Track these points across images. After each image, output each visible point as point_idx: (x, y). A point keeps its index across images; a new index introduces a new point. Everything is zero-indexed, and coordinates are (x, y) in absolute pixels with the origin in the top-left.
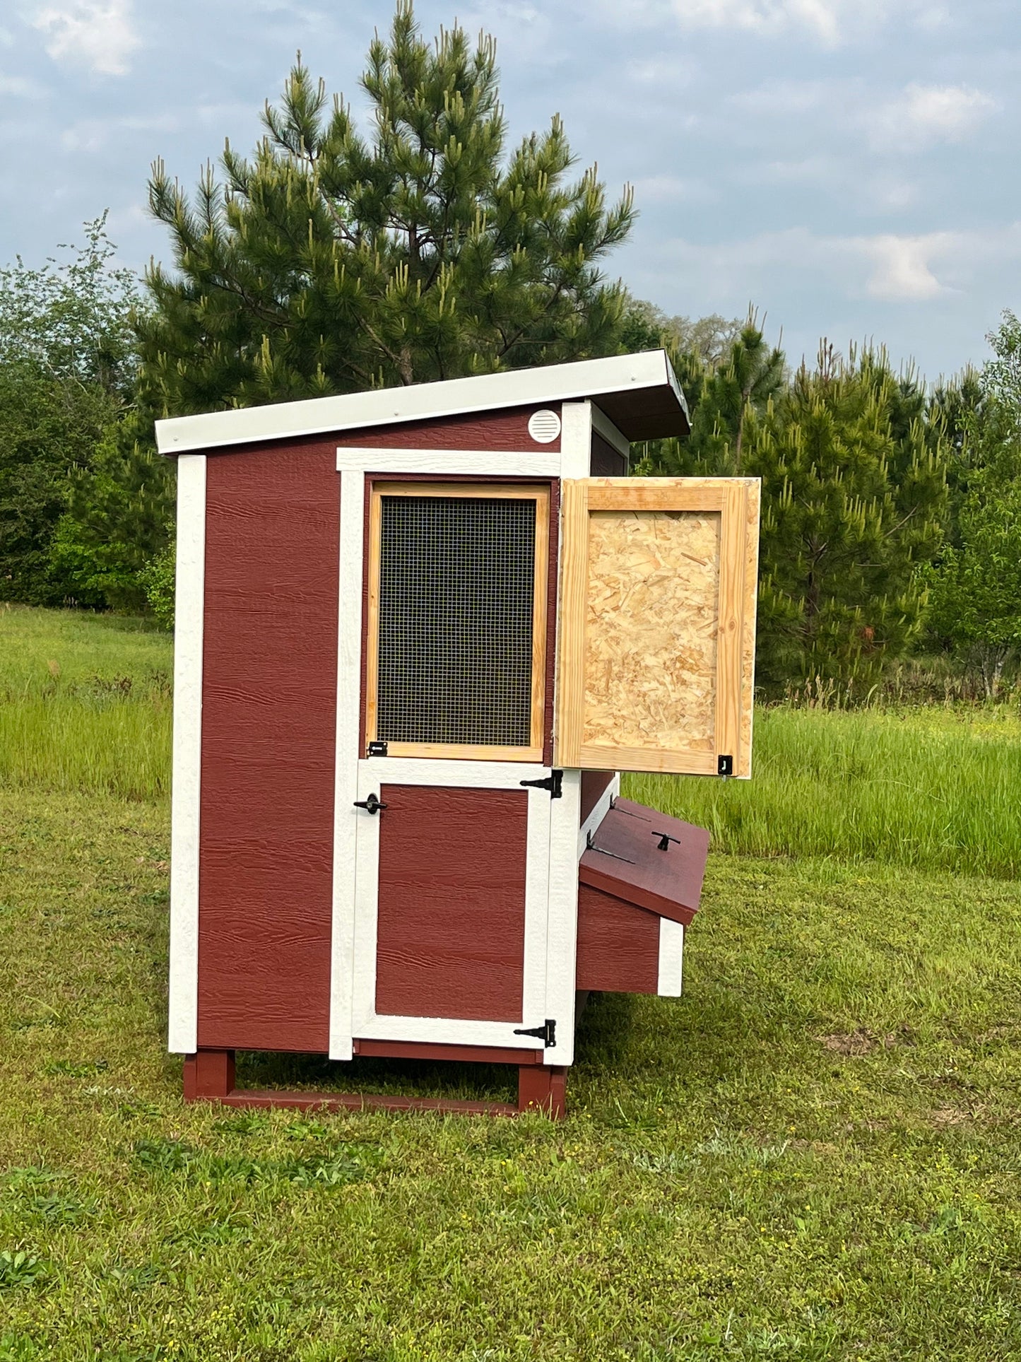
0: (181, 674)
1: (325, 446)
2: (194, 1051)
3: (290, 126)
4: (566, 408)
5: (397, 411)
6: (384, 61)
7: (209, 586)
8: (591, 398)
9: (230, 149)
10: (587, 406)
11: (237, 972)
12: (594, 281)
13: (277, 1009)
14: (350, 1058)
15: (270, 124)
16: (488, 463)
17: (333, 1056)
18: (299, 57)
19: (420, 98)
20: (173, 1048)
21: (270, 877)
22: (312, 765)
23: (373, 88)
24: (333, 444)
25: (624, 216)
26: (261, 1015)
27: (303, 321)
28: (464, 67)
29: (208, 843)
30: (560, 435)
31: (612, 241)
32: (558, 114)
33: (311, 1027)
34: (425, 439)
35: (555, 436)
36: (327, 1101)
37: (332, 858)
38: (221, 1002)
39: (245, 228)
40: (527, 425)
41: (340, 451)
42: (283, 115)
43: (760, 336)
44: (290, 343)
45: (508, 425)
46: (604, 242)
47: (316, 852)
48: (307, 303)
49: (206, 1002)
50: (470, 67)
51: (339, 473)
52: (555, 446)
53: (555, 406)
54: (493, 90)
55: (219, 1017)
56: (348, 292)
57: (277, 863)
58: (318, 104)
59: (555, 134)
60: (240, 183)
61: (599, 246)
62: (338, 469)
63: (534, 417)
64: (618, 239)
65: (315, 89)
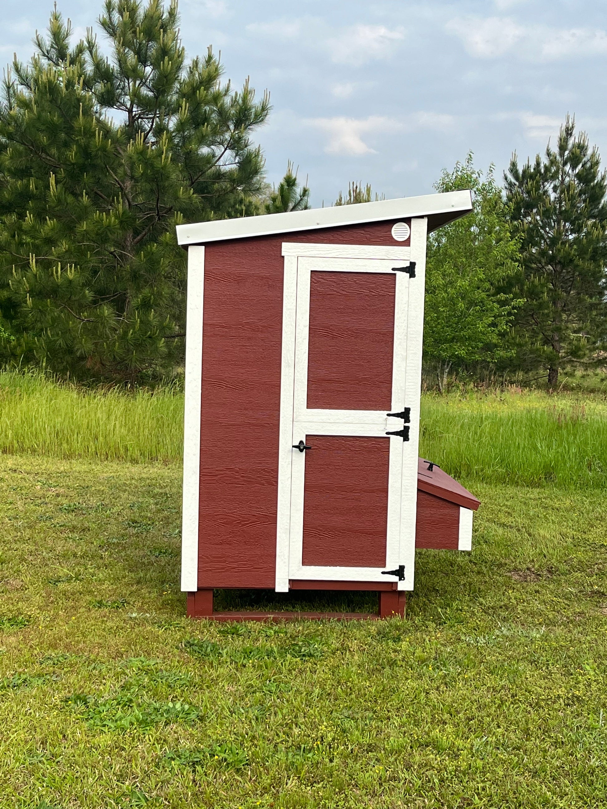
0: (190, 373)
1: (274, 242)
2: (195, 589)
3: (52, 47)
4: (413, 222)
5: (318, 222)
6: (113, 10)
7: (205, 322)
8: (428, 216)
9: (17, 60)
10: (426, 220)
11: (221, 544)
12: (246, 146)
13: (245, 565)
14: (287, 591)
15: (39, 45)
16: (369, 252)
17: (277, 590)
18: (55, 5)
19: (140, 33)
20: (183, 589)
21: (240, 489)
22: (266, 425)
23: (108, 26)
24: (279, 240)
25: (264, 109)
26: (234, 568)
27: (73, 164)
28: (162, 16)
29: (204, 470)
30: (410, 236)
31: (256, 123)
32: (211, 46)
33: (265, 574)
34: (332, 238)
35: (407, 237)
36: (272, 616)
37: (277, 478)
38: (212, 562)
39: (35, 108)
40: (391, 231)
41: (284, 244)
42: (48, 40)
43: (295, 179)
44: (64, 178)
45: (380, 231)
46: (252, 124)
47: (268, 474)
48: (76, 154)
49: (202, 562)
50: (166, 16)
51: (283, 257)
52: (407, 243)
53: (407, 220)
54: (177, 30)
55: (210, 570)
56: (103, 149)
57: (244, 481)
58: (67, 34)
59: (210, 57)
60: (24, 81)
61: (249, 125)
62: (282, 255)
63: (395, 226)
64: (260, 121)
65: (66, 25)
